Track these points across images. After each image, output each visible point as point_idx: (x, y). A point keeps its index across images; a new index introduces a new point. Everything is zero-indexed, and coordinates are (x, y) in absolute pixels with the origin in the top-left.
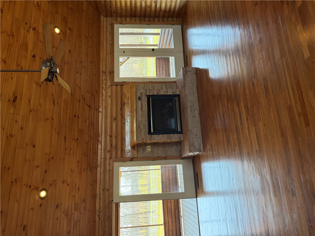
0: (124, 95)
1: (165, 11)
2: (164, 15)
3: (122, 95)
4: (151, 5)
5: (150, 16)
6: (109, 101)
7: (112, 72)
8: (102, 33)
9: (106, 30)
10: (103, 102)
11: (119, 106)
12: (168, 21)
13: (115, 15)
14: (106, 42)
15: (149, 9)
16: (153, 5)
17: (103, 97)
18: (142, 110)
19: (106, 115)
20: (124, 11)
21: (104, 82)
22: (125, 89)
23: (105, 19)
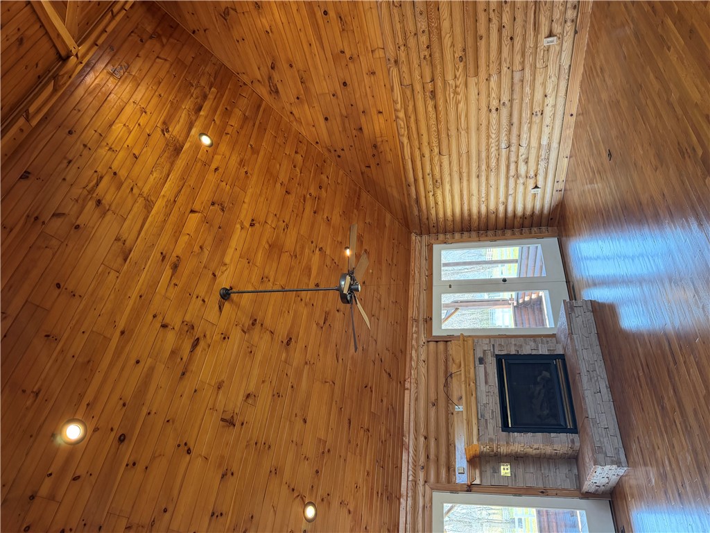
0: (451, 360)
1: (524, 217)
2: (523, 224)
3: (446, 360)
4: (497, 210)
5: (496, 228)
6: (423, 370)
7: (428, 320)
8: (412, 260)
9: (420, 253)
10: (413, 372)
11: (442, 380)
12: (531, 233)
13: (435, 232)
14: (419, 273)
15: (494, 216)
16: (501, 209)
17: (413, 363)
18: (486, 382)
19: (417, 396)
20: (449, 223)
21: (415, 336)
22: (453, 348)
23: (419, 238)
